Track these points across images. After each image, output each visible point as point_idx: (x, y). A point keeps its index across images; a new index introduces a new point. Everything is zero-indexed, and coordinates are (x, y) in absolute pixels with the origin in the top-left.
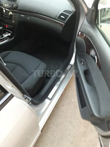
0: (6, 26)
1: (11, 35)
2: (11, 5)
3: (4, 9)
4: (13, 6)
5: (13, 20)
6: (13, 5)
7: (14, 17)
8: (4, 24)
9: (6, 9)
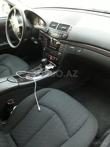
0: (51, 58)
1: (54, 68)
2: (60, 34)
3: (51, 39)
4: (62, 36)
5: (60, 52)
6: (62, 34)
7: (61, 48)
8: (48, 55)
9: (54, 39)
